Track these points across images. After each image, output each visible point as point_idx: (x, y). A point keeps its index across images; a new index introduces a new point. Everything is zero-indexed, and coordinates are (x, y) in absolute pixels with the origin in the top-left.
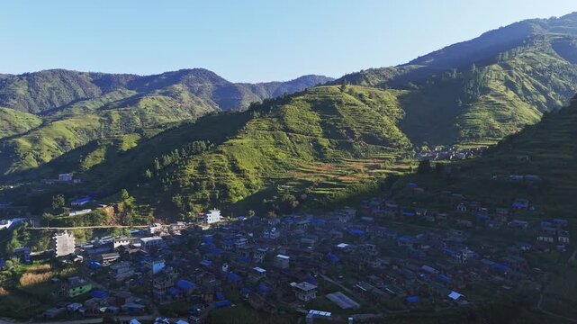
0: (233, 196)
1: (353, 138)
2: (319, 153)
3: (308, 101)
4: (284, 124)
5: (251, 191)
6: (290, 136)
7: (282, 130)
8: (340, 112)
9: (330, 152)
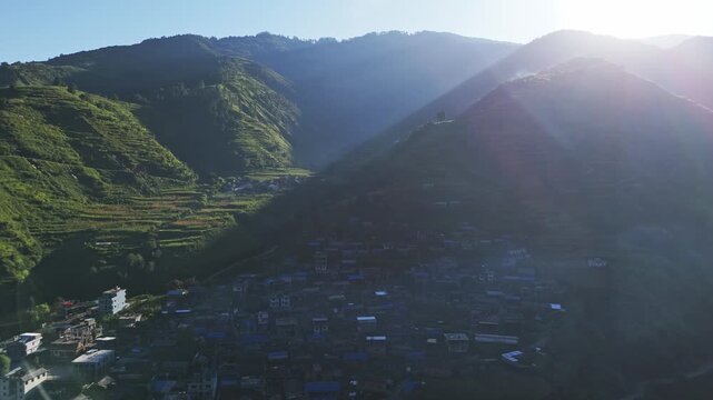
0: (14, 271)
1: (131, 167)
2: (93, 191)
3: (36, 108)
4: (15, 142)
5: (33, 259)
6: (36, 165)
7: (17, 153)
8: (95, 127)
9: (109, 188)
